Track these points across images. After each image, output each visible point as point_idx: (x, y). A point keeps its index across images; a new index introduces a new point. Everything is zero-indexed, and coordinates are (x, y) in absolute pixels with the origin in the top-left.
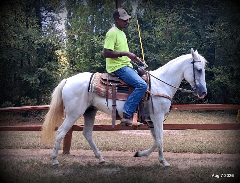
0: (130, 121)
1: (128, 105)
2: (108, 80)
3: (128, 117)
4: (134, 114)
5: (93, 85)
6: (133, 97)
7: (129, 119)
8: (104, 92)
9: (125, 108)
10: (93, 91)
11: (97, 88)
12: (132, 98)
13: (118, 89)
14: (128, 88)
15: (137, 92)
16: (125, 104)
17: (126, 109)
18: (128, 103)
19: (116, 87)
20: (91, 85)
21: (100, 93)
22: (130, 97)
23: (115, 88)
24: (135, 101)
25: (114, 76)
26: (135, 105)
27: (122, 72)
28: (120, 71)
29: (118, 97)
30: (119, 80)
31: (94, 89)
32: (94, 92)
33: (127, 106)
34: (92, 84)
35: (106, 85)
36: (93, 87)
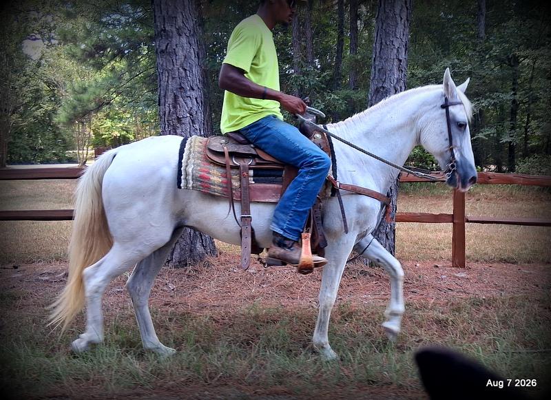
0: (293, 255)
1: (287, 214)
2: (227, 154)
3: (287, 242)
4: (304, 235)
5: (190, 170)
6: (296, 191)
7: (289, 248)
8: (219, 186)
9: (276, 219)
10: (190, 185)
11: (200, 177)
12: (296, 194)
13: (254, 176)
14: (281, 170)
15: (307, 178)
16: (275, 211)
17: (281, 223)
18: (285, 207)
19: (250, 169)
20: (185, 170)
21: (208, 188)
22: (288, 193)
23: (248, 174)
24: (303, 201)
25: (240, 143)
26: (305, 212)
27: (261, 131)
28: (255, 129)
29: (258, 194)
30: (253, 152)
31: (193, 179)
32: (193, 187)
33: (283, 216)
34: (186, 166)
35: (223, 166)
36: (191, 174)
